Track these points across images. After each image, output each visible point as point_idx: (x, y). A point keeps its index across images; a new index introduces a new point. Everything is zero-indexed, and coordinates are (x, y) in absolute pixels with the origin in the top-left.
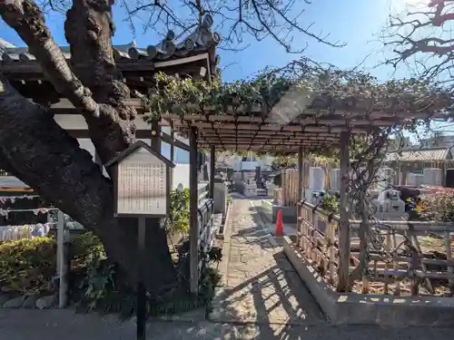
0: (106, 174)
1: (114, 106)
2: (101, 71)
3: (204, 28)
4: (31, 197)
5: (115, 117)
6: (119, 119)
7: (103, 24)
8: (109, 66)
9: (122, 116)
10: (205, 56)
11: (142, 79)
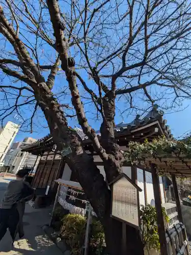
0: (109, 188)
1: (114, 155)
2: (109, 141)
3: (154, 110)
4: (83, 194)
5: (113, 159)
6: (115, 160)
7: (111, 124)
8: (112, 138)
9: (117, 159)
10: (157, 122)
11: (125, 139)
